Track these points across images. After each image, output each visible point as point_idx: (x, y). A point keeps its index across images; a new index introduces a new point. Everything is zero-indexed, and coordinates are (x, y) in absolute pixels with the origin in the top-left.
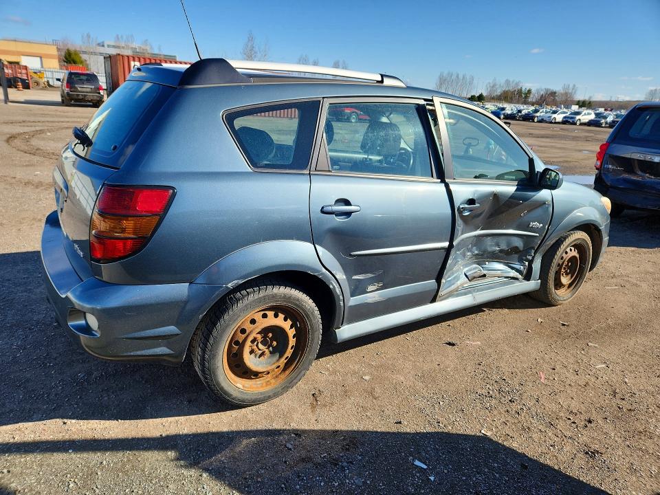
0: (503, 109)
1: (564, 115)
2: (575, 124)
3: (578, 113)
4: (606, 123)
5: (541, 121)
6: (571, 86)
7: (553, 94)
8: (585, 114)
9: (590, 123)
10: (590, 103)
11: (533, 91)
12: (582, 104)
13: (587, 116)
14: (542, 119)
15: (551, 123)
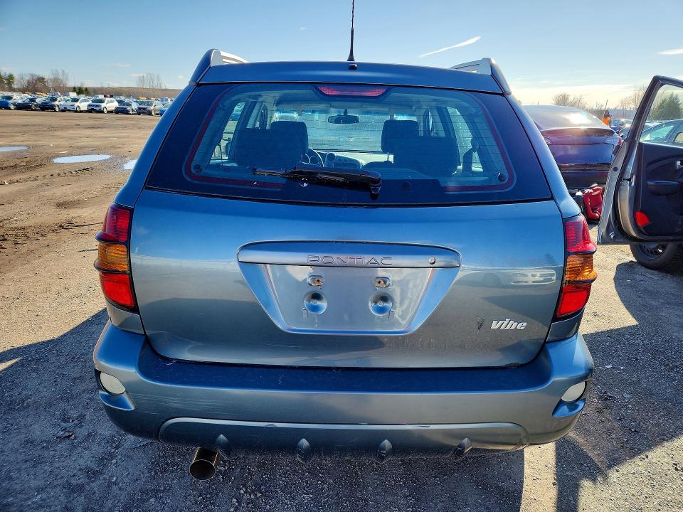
0: (10, 98)
1: (88, 103)
2: (102, 112)
3: (102, 101)
4: (133, 110)
5: (64, 110)
6: (60, 72)
7: (41, 80)
8: (108, 102)
9: (117, 111)
10: (86, 89)
11: (16, 76)
12: (80, 91)
13: (111, 104)
14: (65, 108)
15: (76, 112)
